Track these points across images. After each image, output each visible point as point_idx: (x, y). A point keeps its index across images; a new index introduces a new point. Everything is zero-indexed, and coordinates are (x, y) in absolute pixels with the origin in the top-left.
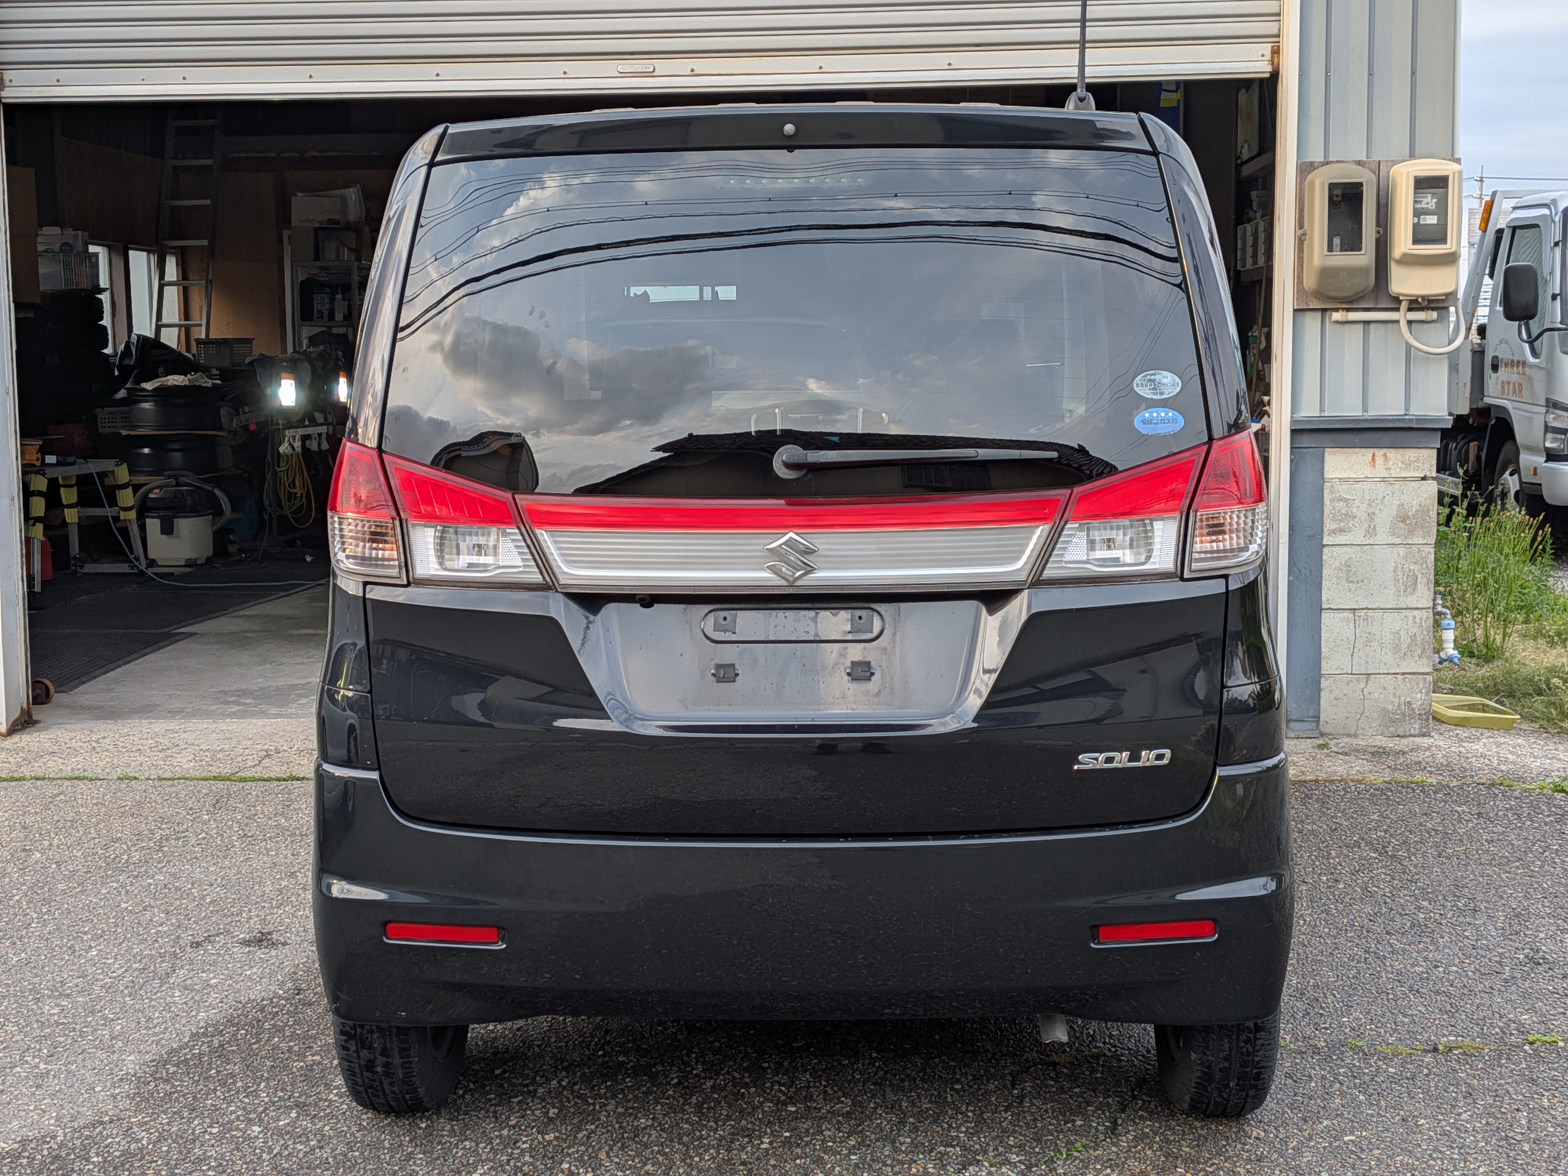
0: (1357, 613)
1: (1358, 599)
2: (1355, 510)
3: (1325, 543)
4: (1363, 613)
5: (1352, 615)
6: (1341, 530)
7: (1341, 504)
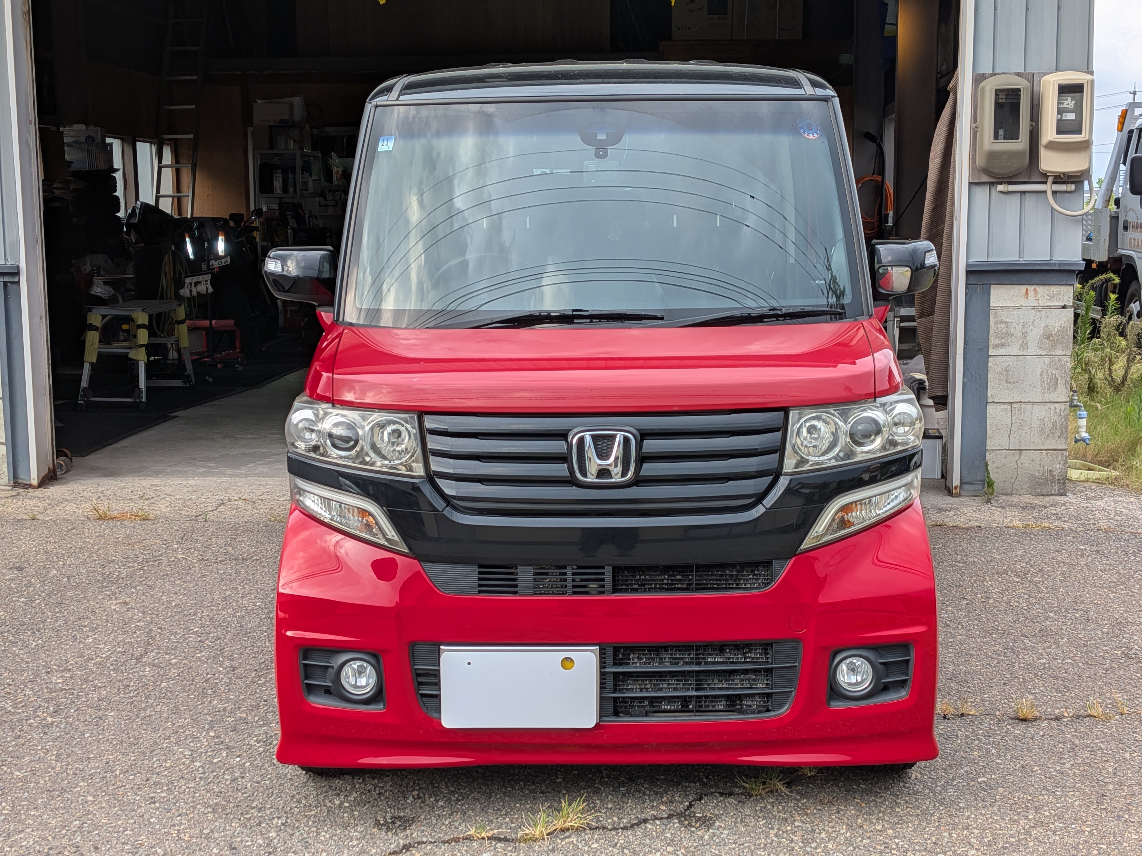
0: (1013, 405)
1: (1014, 395)
2: (1012, 330)
3: (990, 354)
4: (1017, 405)
5: (1009, 407)
6: (1002, 345)
7: (1003, 326)
